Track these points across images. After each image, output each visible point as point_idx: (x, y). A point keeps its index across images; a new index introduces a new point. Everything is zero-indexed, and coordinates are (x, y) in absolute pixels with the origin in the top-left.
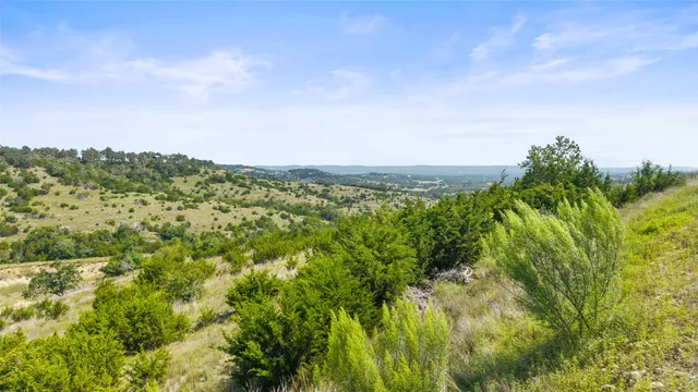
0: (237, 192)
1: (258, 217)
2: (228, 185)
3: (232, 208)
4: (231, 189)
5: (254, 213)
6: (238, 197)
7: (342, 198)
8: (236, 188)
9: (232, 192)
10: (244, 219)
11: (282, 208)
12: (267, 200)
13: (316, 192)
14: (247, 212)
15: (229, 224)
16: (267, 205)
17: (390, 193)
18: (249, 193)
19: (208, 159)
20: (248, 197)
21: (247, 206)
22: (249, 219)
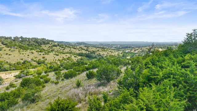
0: (61, 49)
1: (67, 57)
2: (58, 47)
3: (59, 54)
4: (59, 48)
5: (66, 56)
6: (61, 51)
7: (92, 51)
8: (61, 48)
9: (60, 49)
10: (63, 58)
11: (75, 54)
12: (70, 52)
13: (84, 49)
14: (64, 55)
15: (59, 59)
16: (70, 53)
17: (106, 49)
18: (64, 49)
19: (52, 40)
20: (64, 51)
21: (64, 54)
22: (64, 58)
